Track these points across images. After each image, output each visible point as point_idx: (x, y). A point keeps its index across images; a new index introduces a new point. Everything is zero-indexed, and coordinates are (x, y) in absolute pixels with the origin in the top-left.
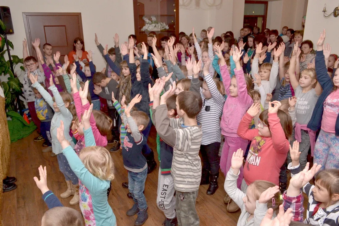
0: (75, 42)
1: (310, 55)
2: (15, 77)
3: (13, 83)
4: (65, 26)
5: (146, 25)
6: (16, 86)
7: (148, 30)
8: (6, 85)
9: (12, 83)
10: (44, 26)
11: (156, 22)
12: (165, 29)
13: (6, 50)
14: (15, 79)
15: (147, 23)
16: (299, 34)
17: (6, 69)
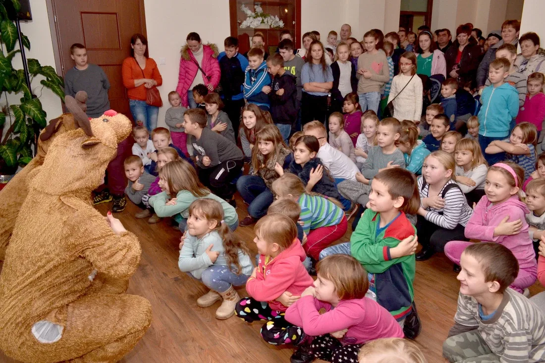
0: (133, 41)
1: (537, 56)
2: (33, 98)
3: (31, 107)
4: (116, 14)
5: (248, 18)
6: (36, 112)
7: (251, 26)
8: (18, 110)
9: (29, 106)
10: (82, 13)
11: (263, 15)
12: (279, 27)
13: (18, 51)
14: (34, 100)
15: (248, 15)
16: (511, 26)
17: (18, 82)
